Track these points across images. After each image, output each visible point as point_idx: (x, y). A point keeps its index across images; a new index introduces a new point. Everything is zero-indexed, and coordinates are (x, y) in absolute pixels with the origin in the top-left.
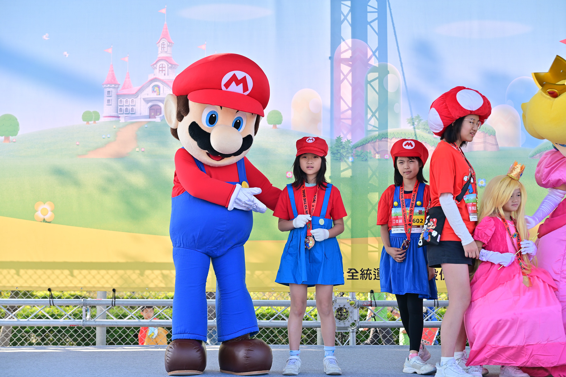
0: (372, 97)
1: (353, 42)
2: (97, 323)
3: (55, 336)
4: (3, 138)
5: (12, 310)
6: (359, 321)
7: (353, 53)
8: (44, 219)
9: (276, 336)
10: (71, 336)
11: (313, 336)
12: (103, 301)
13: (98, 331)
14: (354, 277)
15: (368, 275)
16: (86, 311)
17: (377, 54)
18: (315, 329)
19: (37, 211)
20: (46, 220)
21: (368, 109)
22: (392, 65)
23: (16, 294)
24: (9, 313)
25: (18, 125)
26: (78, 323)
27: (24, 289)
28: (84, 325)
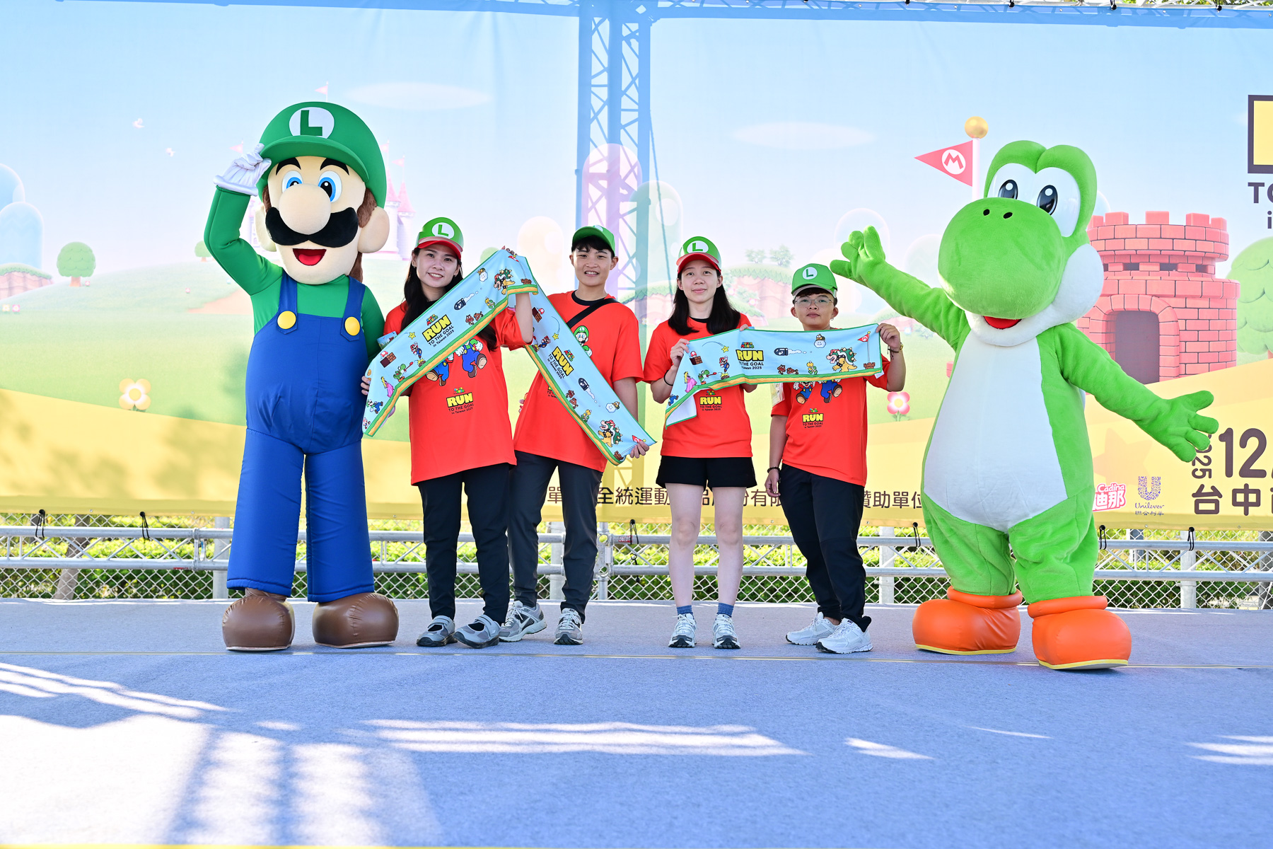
1: (611, 151)
2: (216, 565)
4: (70, 278)
5: (81, 545)
6: (612, 564)
7: (611, 165)
8: (134, 407)
10: (174, 585)
11: (545, 587)
12: (225, 532)
13: (216, 578)
14: (607, 501)
15: (627, 497)
16: (200, 546)
18: (547, 577)
19: (123, 394)
20: (138, 407)
23: (87, 520)
24: (78, 548)
25: (93, 259)
26: (185, 564)
27: (101, 513)
28: (195, 569)
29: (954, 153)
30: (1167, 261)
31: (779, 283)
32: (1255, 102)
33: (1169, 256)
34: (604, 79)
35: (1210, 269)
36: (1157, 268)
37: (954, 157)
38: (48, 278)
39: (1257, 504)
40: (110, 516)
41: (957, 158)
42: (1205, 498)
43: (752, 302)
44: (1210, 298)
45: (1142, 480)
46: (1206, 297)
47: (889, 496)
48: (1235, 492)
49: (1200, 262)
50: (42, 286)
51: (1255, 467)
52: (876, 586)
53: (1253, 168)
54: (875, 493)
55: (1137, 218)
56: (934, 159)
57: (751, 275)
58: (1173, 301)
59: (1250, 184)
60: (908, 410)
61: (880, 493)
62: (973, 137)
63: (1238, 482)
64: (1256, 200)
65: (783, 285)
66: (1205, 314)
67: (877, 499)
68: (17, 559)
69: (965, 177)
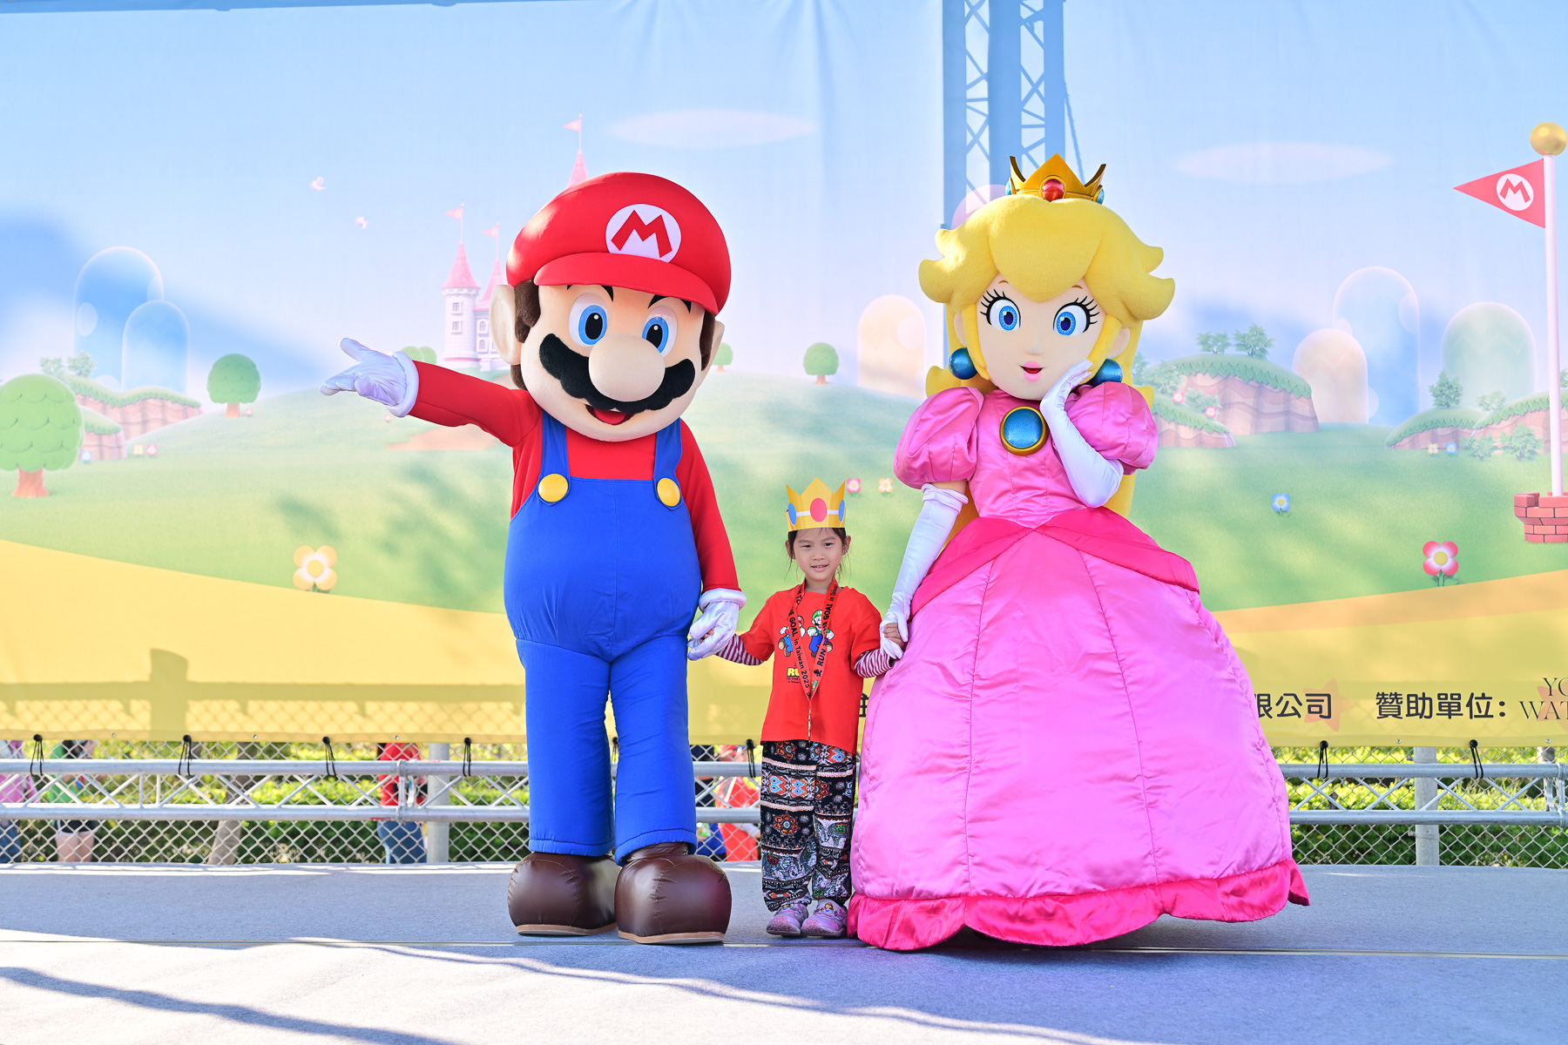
2: (430, 814)
3: (337, 842)
4: (225, 406)
5: (242, 787)
8: (315, 586)
12: (443, 764)
19: (297, 567)
20: (320, 586)
23: (252, 750)
24: (239, 791)
25: (256, 377)
26: (388, 813)
27: (269, 739)
28: (400, 818)
29: (1515, 179)
31: (1251, 383)
34: (982, 90)
37: (1515, 186)
38: (195, 406)
40: (284, 743)
41: (1520, 186)
43: (1210, 412)
47: (1430, 699)
50: (186, 416)
52: (1413, 838)
54: (1409, 696)
56: (1484, 190)
57: (1207, 371)
60: (1455, 568)
61: (1416, 696)
62: (1543, 154)
65: (1257, 385)
67: (1413, 705)
68: (156, 808)
69: (1534, 215)
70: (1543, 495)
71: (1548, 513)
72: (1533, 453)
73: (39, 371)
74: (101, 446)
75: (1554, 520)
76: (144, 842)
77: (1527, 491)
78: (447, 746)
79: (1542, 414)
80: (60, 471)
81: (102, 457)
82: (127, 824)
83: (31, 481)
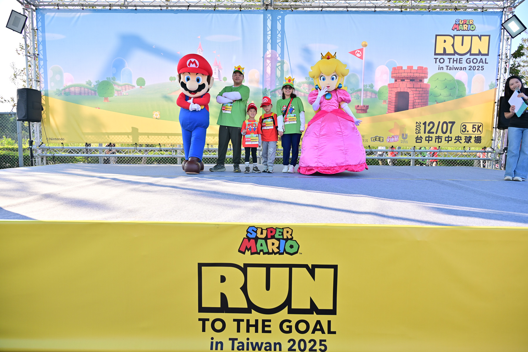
0: (279, 73)
1: (271, 51)
2: (178, 156)
3: (163, 161)
4: (139, 86)
5: (146, 152)
7: (271, 55)
8: (156, 118)
9: (242, 161)
10: (168, 161)
12: (179, 148)
13: (178, 159)
16: (173, 152)
17: (280, 56)
19: (154, 115)
21: (277, 78)
22: (286, 60)
23: (147, 145)
25: (145, 82)
26: (170, 156)
27: (150, 144)
28: (173, 157)
29: (359, 51)
30: (412, 79)
32: (437, 37)
33: (413, 77)
34: (270, 33)
35: (423, 81)
36: (409, 81)
38: (134, 86)
39: (431, 140)
42: (418, 139)
43: (307, 90)
44: (422, 88)
45: (403, 135)
46: (421, 88)
48: (426, 137)
49: (420, 79)
50: (133, 88)
51: (431, 131)
53: (436, 54)
55: (405, 68)
56: (353, 53)
57: (306, 83)
58: (413, 89)
59: (434, 58)
62: (363, 47)
63: (427, 135)
64: (436, 63)
66: (421, 92)
68: (131, 155)
69: (361, 58)
70: (360, 105)
71: (360, 108)
72: (358, 98)
73: (106, 80)
74: (118, 93)
75: (361, 110)
76: (130, 161)
77: (357, 105)
78: (180, 145)
79: (360, 92)
80: (111, 97)
81: (118, 95)
82: (127, 158)
83: (106, 99)
